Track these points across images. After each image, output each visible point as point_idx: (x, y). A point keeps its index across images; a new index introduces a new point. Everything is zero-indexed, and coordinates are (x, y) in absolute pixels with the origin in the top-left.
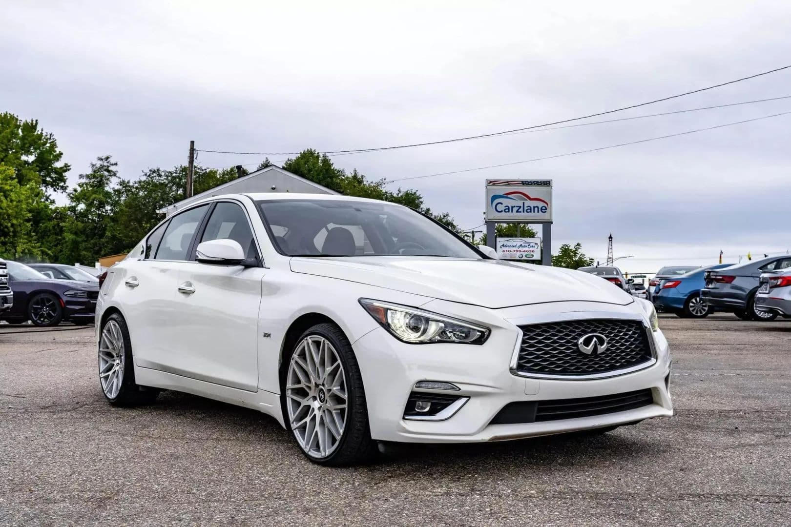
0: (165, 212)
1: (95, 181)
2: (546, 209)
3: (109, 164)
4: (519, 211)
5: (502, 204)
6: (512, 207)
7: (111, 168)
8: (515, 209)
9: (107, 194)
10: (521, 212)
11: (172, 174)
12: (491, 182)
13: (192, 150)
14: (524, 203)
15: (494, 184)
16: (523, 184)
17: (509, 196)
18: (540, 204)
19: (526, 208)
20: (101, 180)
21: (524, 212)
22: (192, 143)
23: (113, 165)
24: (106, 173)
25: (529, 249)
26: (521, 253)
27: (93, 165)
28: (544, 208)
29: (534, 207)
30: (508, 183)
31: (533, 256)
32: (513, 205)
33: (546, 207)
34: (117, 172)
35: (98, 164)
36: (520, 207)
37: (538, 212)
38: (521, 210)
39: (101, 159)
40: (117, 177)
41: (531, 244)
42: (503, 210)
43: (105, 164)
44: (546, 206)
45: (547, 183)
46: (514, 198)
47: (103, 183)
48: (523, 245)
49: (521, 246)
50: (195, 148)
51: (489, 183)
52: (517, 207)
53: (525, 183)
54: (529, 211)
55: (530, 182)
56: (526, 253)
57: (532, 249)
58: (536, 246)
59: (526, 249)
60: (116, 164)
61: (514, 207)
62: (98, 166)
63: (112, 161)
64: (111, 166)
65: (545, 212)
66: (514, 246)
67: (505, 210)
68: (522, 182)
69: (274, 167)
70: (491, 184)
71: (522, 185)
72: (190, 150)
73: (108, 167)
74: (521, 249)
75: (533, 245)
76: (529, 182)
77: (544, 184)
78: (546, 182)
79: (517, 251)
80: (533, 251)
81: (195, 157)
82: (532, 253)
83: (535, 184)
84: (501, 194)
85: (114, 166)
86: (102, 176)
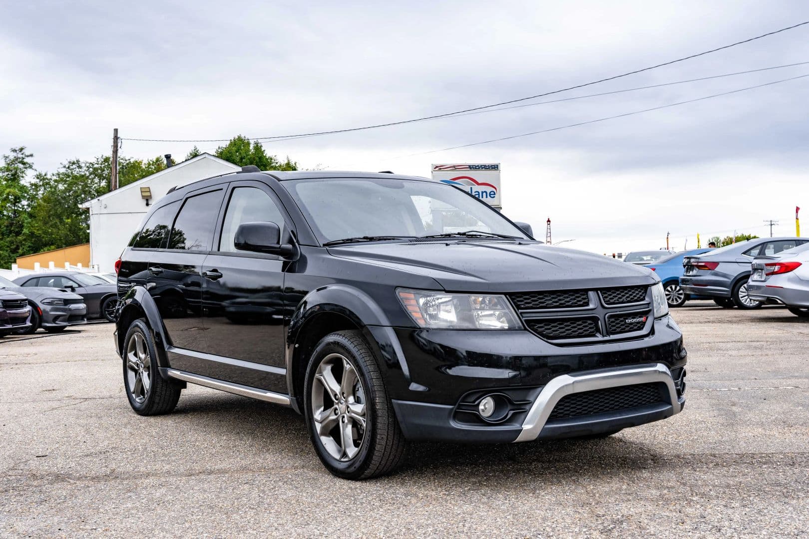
0: (88, 207)
1: (8, 174)
2: (495, 194)
3: (23, 156)
7: (26, 160)
9: (23, 188)
11: (93, 165)
12: (437, 167)
13: (116, 138)
14: (471, 188)
15: (440, 169)
16: (471, 168)
17: (456, 181)
18: (489, 189)
20: (16, 173)
22: (116, 131)
23: (28, 156)
24: (21, 166)
27: (6, 158)
28: (492, 193)
29: (482, 192)
30: (455, 168)
33: (493, 192)
34: (33, 164)
35: (12, 156)
37: (487, 197)
39: (15, 151)
40: (33, 169)
43: (20, 155)
44: (495, 191)
45: (495, 167)
46: (461, 183)
47: (18, 176)
50: (118, 136)
51: (435, 168)
53: (471, 167)
54: (477, 196)
55: (478, 166)
60: (31, 155)
62: (12, 158)
63: (27, 152)
64: (26, 158)
65: (494, 197)
68: (469, 166)
69: (206, 155)
70: (438, 168)
71: (469, 169)
72: (114, 139)
73: (23, 158)
76: (476, 166)
77: (493, 168)
78: (494, 165)
81: (119, 147)
83: (482, 168)
84: (448, 179)
85: (30, 158)
86: (16, 169)
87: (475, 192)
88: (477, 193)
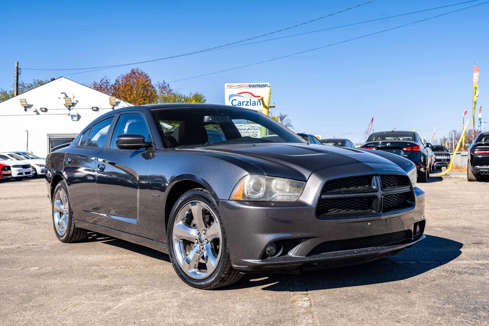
4: (248, 104)
5: (236, 100)
6: (243, 102)
8: (245, 104)
10: (249, 105)
14: (250, 99)
15: (231, 87)
16: (250, 86)
17: (241, 95)
19: (252, 103)
21: (250, 105)
22: (18, 64)
25: (254, 131)
26: (249, 133)
29: (258, 102)
30: (240, 86)
31: (257, 135)
32: (244, 101)
36: (248, 102)
37: (260, 105)
38: (249, 104)
41: (256, 128)
42: (237, 104)
46: (244, 96)
48: (250, 128)
49: (249, 129)
50: (19, 67)
51: (227, 87)
52: (246, 102)
54: (254, 104)
55: (255, 85)
56: (252, 133)
57: (256, 131)
58: (259, 129)
59: (252, 131)
61: (244, 102)
66: (244, 130)
67: (238, 104)
68: (249, 85)
70: (229, 87)
71: (249, 87)
74: (249, 131)
75: (257, 128)
77: (264, 86)
79: (246, 132)
80: (257, 132)
81: (19, 73)
82: (256, 133)
83: (258, 86)
84: (236, 93)
87: (253, 102)
88: (254, 102)
